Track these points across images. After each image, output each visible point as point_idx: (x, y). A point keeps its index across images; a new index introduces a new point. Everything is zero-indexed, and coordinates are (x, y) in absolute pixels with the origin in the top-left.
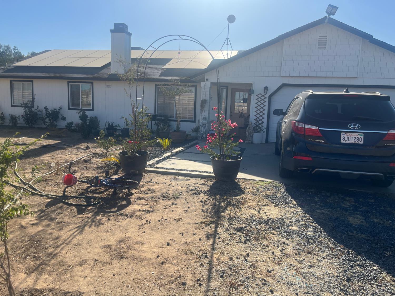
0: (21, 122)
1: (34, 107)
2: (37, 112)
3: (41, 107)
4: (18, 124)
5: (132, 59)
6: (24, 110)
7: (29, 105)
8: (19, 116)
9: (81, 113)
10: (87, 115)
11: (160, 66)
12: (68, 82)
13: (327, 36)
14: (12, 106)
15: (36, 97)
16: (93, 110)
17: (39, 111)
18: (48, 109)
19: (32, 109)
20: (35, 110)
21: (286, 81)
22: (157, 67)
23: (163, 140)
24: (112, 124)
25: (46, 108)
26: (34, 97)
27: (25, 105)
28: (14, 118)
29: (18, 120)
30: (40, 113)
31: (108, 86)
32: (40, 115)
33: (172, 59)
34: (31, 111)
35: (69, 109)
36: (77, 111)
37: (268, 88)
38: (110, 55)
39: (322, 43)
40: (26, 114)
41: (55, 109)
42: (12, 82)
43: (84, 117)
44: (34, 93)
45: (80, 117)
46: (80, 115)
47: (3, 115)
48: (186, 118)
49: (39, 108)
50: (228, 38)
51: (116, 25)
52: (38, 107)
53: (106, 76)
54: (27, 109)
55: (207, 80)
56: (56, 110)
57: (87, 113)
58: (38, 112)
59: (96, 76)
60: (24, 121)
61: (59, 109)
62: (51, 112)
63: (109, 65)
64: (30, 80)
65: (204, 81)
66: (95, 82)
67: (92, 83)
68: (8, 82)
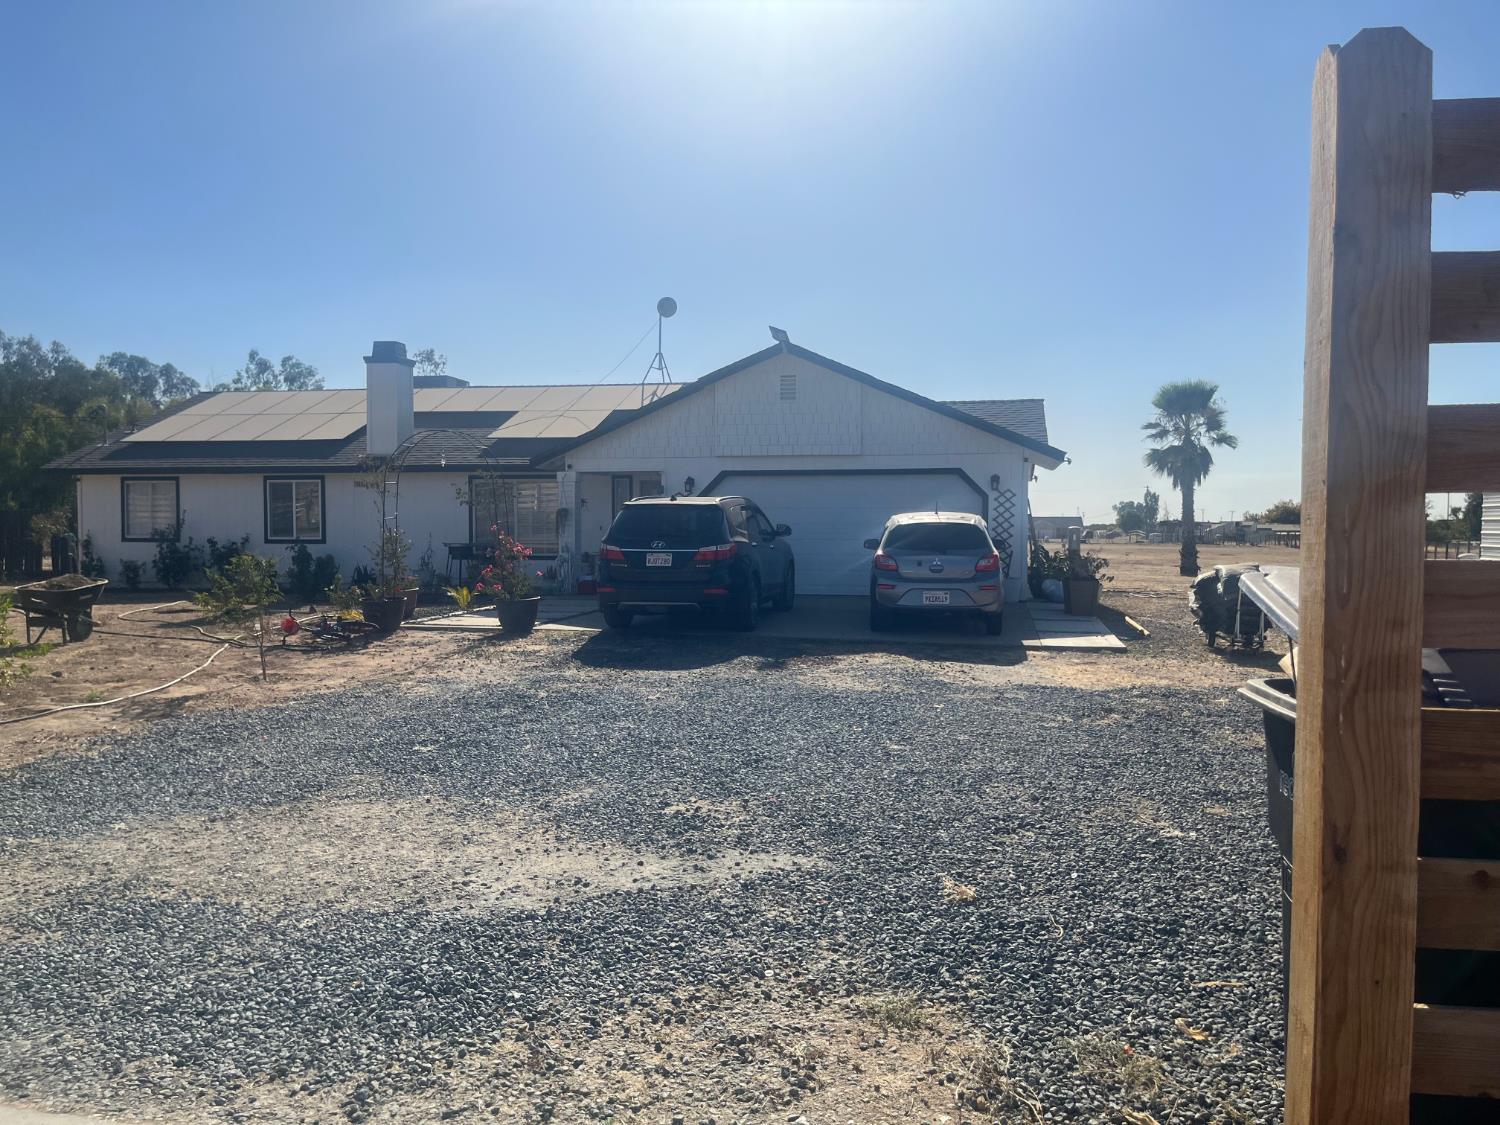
0: (149, 576)
1: (182, 540)
2: (188, 552)
3: (201, 540)
4: (140, 583)
5: (418, 415)
6: (158, 549)
7: (171, 537)
8: (144, 564)
9: (296, 549)
10: (310, 555)
11: (486, 430)
12: (266, 478)
13: (795, 376)
14: (124, 539)
15: (188, 518)
16: (323, 541)
17: (196, 548)
18: (216, 543)
19: (178, 544)
20: (185, 547)
21: (730, 466)
22: (478, 432)
23: (457, 590)
24: (365, 569)
25: (212, 542)
26: (181, 517)
27: (157, 537)
28: (131, 570)
29: (141, 572)
30: (197, 553)
31: (358, 484)
32: (196, 558)
33: (515, 413)
34: (174, 551)
35: (267, 541)
36: (286, 545)
37: (693, 480)
38: (364, 407)
39: (788, 392)
40: (163, 557)
41: (234, 543)
42: (126, 482)
43: (302, 558)
44: (183, 507)
45: (293, 558)
46: (293, 554)
47: (101, 561)
48: (542, 550)
49: (194, 542)
50: (660, 354)
51: (379, 347)
52: (191, 539)
53: (353, 463)
54: (164, 546)
55: (570, 467)
56: (234, 546)
57: (311, 549)
58: (192, 553)
59: (331, 462)
60: (158, 574)
61: (242, 543)
62: (222, 550)
63: (362, 432)
64: (173, 475)
65: (564, 470)
66: (329, 477)
67: (323, 479)
68: (114, 482)
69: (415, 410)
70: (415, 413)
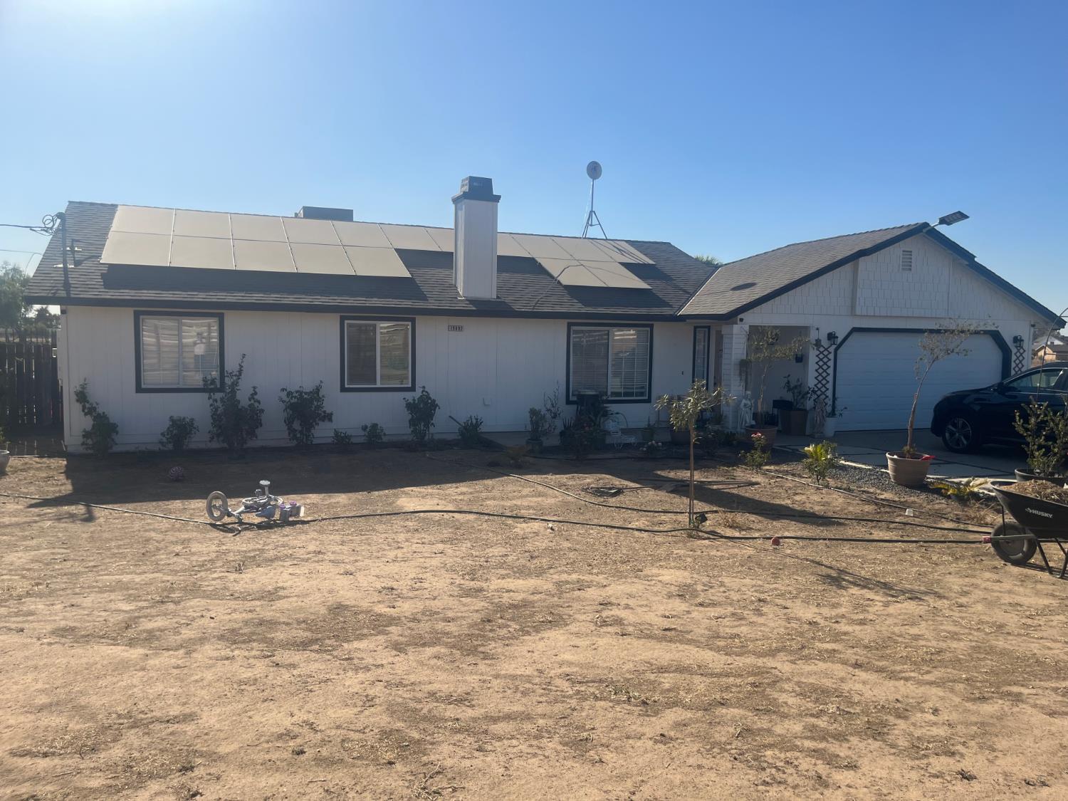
1: (243, 390)
12: (342, 319)
13: (911, 252)
14: (139, 390)
16: (412, 389)
21: (857, 324)
31: (454, 329)
33: (533, 259)
34: (233, 404)
35: (343, 389)
39: (907, 264)
42: (144, 318)
49: (259, 393)
54: (217, 396)
55: (742, 320)
64: (216, 311)
65: (737, 323)
66: (420, 320)
67: (413, 321)
68: (127, 315)
69: (500, 253)
70: (500, 258)
